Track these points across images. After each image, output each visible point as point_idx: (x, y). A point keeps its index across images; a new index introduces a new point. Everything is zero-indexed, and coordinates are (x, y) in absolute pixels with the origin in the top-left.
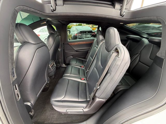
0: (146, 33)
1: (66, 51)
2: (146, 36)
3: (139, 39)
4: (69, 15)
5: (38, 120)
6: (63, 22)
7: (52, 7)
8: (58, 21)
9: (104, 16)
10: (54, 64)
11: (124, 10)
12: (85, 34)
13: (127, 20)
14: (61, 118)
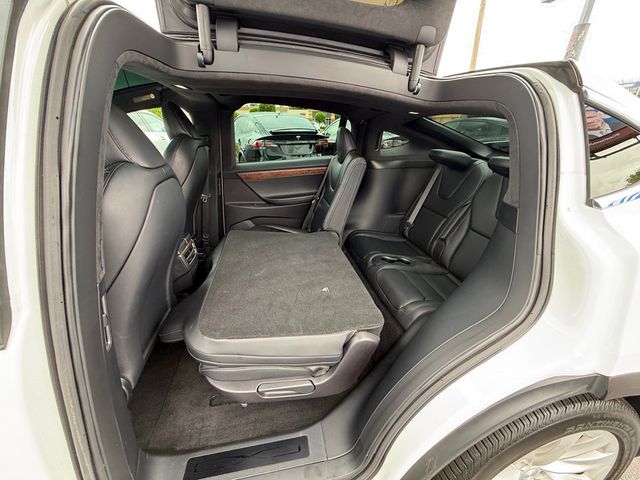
0: (487, 145)
1: (227, 203)
2: (485, 153)
3: (466, 163)
4: (258, 80)
5: (148, 444)
6: (221, 100)
7: (200, 51)
8: (209, 95)
9: (362, 90)
10: (191, 248)
11: (418, 76)
12: (288, 142)
13: (427, 104)
14: (235, 427)
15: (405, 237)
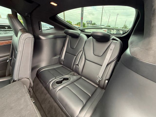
15: (62, 64)
